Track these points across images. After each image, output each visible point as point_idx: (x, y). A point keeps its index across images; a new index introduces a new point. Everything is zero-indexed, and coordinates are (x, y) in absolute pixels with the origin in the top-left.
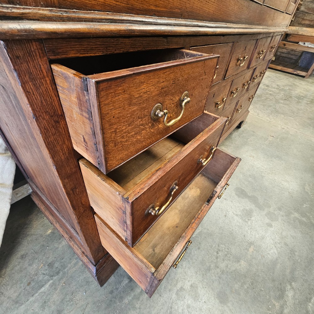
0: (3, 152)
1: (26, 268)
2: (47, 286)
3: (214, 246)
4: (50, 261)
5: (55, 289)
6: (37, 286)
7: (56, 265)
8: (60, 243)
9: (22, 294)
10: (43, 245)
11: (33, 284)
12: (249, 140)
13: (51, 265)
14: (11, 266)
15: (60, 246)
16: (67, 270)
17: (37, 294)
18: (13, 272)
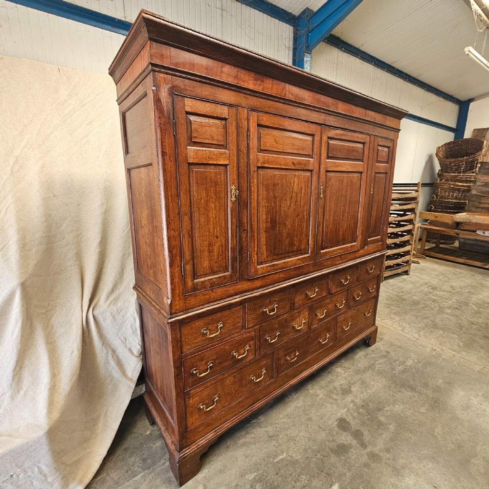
0: (139, 355)
1: (126, 459)
2: (139, 476)
3: (294, 474)
4: (144, 457)
5: (145, 480)
6: (132, 474)
7: (149, 461)
8: (155, 444)
9: (121, 478)
10: (142, 443)
11: (130, 472)
12: (377, 362)
13: (144, 460)
14: (117, 455)
15: (155, 446)
16: (156, 467)
17: (131, 481)
18: (117, 459)
